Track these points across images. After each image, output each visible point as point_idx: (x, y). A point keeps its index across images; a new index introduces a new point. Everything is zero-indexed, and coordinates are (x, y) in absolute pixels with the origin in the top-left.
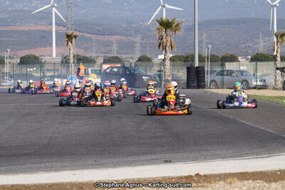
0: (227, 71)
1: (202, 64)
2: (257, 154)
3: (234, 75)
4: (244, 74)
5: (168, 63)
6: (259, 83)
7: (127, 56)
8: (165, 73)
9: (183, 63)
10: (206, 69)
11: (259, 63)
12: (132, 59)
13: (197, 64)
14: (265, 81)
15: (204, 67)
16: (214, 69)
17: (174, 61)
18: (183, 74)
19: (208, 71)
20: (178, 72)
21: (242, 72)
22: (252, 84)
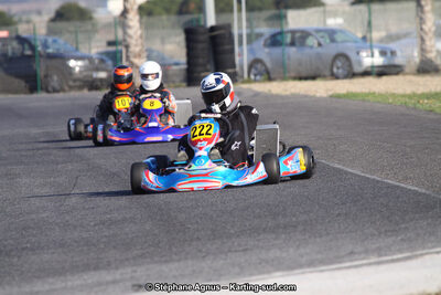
0: (293, 32)
1: (224, 19)
2: (379, 252)
3: (311, 41)
4: (339, 37)
5: (134, 20)
6: (378, 60)
7: (25, 6)
8: (127, 47)
9: (174, 18)
10: (236, 32)
11: (376, 7)
12: (39, 13)
13: (211, 20)
14: (393, 53)
15: (228, 27)
16: (257, 30)
17: (150, 14)
18: (176, 48)
19: (241, 36)
20: (163, 41)
21: (332, 34)
22: (360, 63)
